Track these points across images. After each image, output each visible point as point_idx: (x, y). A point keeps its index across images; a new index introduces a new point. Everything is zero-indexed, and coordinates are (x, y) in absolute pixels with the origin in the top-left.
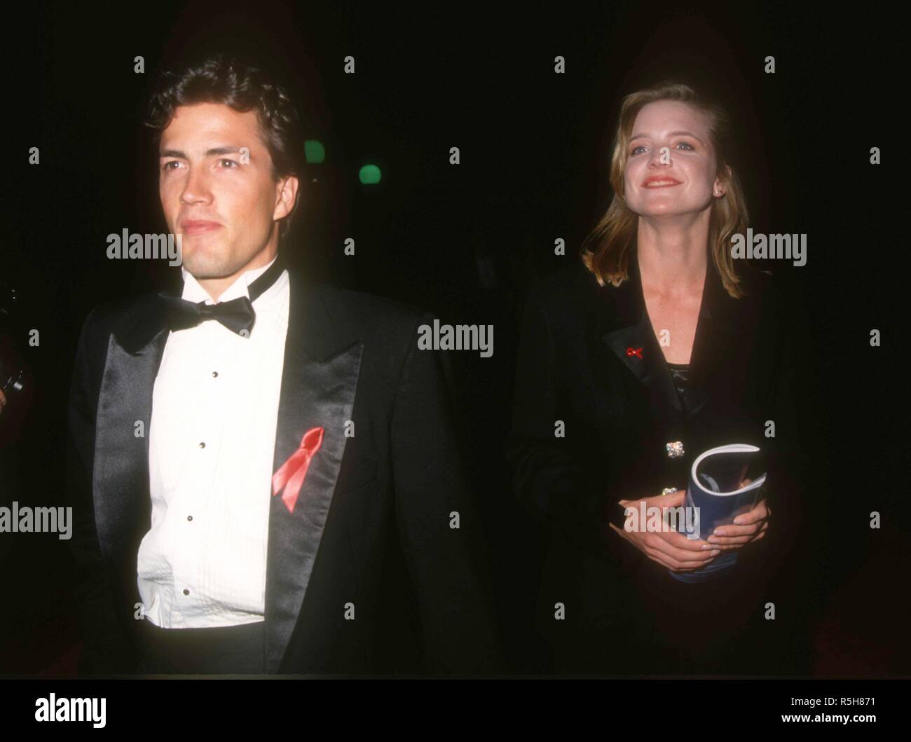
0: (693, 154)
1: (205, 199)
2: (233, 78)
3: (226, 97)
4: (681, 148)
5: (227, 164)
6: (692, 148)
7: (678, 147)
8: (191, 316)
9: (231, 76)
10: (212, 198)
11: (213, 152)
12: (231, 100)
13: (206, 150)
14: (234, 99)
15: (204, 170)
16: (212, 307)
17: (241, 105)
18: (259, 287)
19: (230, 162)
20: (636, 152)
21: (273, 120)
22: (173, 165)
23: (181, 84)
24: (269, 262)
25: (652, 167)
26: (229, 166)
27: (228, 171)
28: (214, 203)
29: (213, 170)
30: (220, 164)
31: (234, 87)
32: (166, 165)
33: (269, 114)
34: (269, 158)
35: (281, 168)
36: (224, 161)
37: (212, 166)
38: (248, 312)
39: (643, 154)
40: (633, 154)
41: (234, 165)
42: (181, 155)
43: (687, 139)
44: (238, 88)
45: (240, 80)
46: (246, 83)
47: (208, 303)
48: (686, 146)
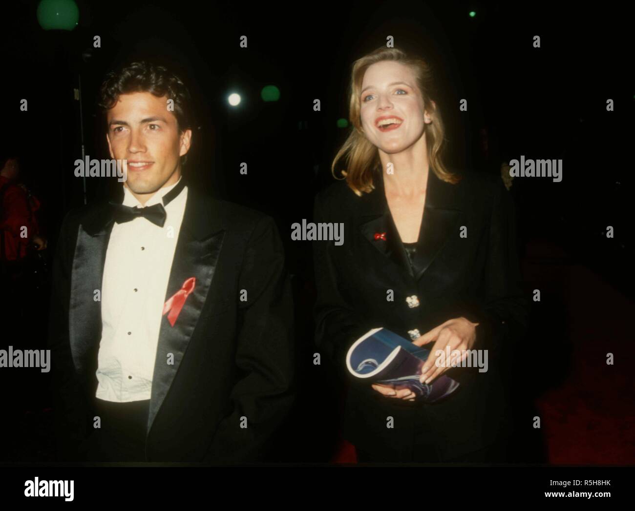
0: (407, 97)
1: (143, 150)
2: (153, 76)
3: (149, 88)
4: (398, 94)
5: (152, 127)
6: (406, 93)
7: (396, 93)
8: (128, 215)
9: (152, 75)
10: (146, 149)
11: (145, 121)
12: (152, 90)
13: (141, 120)
14: (154, 89)
15: (140, 132)
16: (141, 210)
17: (158, 93)
18: (169, 198)
19: (154, 125)
20: (367, 98)
21: (177, 98)
22: (119, 129)
23: (121, 81)
24: (176, 182)
25: (380, 110)
26: (154, 128)
27: (154, 132)
28: (148, 151)
29: (144, 132)
30: (148, 128)
31: (154, 82)
32: (115, 129)
33: (175, 95)
34: (176, 121)
35: (182, 127)
36: (151, 125)
37: (144, 129)
38: (163, 212)
39: (372, 101)
40: (365, 100)
41: (157, 127)
42: (125, 124)
43: (402, 86)
44: (156, 83)
45: (157, 77)
46: (161, 79)
47: (139, 207)
48: (401, 92)
